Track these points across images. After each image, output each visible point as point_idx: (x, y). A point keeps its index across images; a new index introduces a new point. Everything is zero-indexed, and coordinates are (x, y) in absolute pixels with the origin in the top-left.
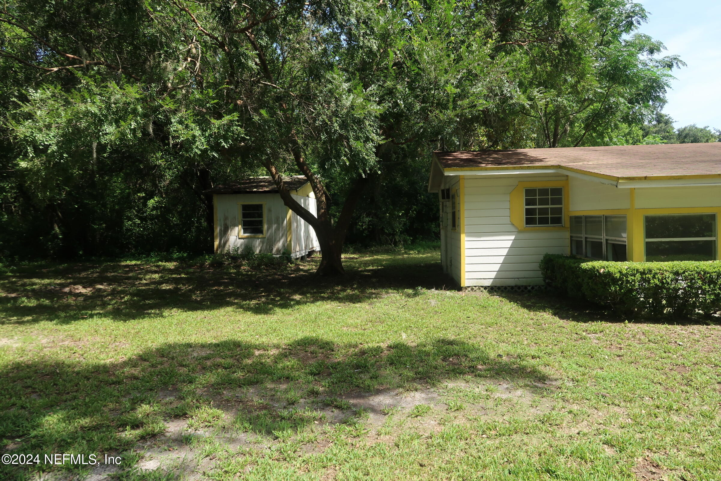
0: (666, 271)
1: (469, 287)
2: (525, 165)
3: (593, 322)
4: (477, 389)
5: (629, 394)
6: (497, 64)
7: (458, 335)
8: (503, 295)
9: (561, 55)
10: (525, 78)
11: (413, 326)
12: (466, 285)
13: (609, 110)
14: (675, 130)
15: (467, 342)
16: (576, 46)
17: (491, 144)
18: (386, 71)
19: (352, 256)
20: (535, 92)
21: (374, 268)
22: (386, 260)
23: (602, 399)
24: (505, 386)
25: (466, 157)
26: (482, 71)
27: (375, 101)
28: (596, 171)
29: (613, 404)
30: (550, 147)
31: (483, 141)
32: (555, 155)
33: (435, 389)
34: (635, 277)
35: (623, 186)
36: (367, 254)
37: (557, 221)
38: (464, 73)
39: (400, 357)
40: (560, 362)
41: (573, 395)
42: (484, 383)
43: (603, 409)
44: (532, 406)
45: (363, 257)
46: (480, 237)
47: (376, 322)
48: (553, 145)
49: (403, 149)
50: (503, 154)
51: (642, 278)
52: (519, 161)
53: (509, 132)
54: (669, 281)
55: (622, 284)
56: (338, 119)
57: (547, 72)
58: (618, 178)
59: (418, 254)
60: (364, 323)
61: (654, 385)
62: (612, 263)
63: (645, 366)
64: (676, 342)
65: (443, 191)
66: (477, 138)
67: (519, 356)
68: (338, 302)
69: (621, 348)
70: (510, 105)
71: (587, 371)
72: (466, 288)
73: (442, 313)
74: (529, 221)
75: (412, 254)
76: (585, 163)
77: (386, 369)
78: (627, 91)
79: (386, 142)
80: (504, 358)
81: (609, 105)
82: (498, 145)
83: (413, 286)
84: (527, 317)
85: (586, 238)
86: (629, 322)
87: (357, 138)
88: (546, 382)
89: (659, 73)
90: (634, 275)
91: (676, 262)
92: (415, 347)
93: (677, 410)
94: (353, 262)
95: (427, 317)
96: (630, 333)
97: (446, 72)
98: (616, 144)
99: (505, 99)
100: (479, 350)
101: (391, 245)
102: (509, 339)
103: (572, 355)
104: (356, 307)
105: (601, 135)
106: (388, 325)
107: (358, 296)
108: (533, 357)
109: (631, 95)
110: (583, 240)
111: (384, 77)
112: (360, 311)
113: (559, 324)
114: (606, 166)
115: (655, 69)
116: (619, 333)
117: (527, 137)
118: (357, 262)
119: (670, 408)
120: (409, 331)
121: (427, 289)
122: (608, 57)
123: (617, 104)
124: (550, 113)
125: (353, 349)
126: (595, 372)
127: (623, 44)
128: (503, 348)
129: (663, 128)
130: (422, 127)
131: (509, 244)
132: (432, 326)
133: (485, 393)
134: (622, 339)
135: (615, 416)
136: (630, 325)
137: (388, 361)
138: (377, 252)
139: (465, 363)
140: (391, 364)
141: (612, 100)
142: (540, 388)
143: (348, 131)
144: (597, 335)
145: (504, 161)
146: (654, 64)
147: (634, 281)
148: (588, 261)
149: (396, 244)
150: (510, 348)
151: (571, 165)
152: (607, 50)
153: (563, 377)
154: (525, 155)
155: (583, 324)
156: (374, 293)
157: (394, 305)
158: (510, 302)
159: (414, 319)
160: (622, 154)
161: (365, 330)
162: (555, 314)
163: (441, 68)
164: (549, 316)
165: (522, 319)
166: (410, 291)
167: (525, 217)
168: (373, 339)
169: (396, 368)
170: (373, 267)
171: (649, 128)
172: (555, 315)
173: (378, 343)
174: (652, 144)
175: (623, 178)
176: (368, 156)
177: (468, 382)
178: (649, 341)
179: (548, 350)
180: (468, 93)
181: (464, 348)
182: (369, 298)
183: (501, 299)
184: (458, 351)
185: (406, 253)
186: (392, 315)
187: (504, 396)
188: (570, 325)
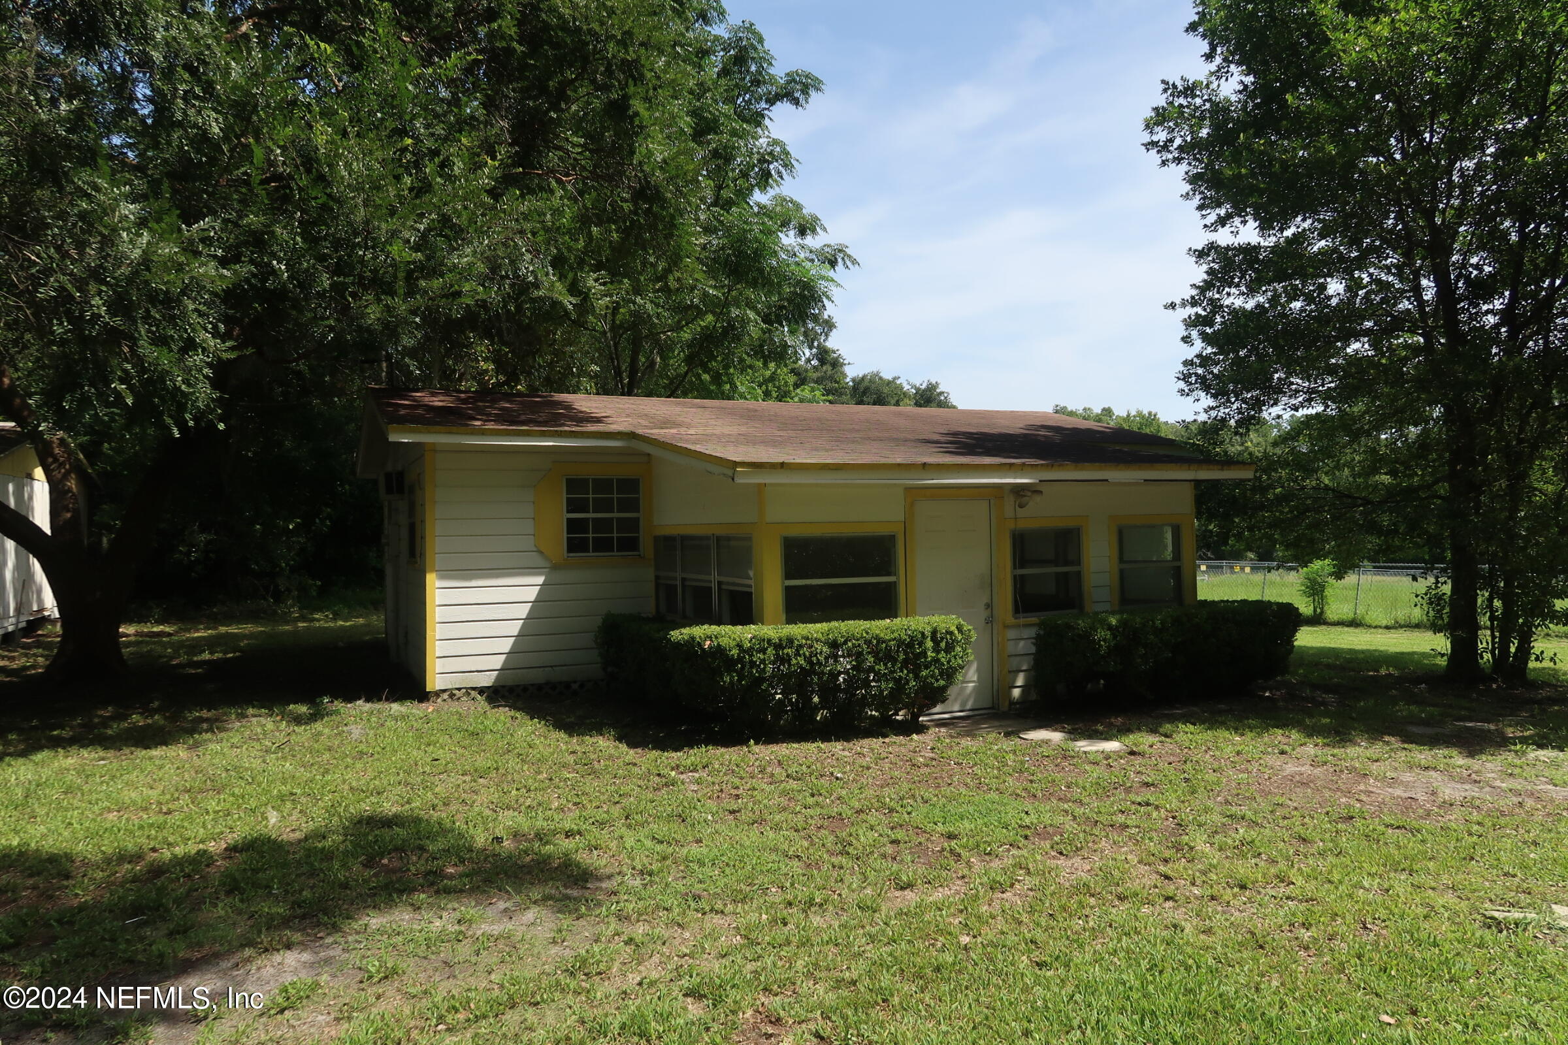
0: (817, 640)
1: (444, 691)
2: (566, 428)
3: (692, 748)
4: (438, 923)
5: (743, 887)
6: (504, 211)
7: (408, 802)
8: (519, 704)
9: (635, 213)
10: (569, 249)
11: (299, 791)
12: (438, 688)
13: (731, 332)
14: (848, 380)
15: (426, 817)
16: (665, 200)
17: (502, 378)
18: (244, 190)
19: (160, 628)
20: (591, 282)
21: (216, 656)
22: (251, 636)
23: (693, 904)
24: (502, 905)
25: (440, 404)
26: (472, 221)
27: (215, 257)
28: (698, 448)
29: (711, 911)
30: (623, 394)
31: (487, 371)
32: (628, 412)
33: (337, 937)
34: (764, 653)
35: (746, 479)
36: (202, 623)
37: (630, 545)
38: (433, 220)
39: (255, 871)
40: (622, 838)
41: (641, 904)
42: (456, 905)
43: (692, 924)
44: (554, 942)
45: (189, 630)
46: (470, 578)
47: (201, 791)
48: (629, 392)
49: (299, 374)
50: (521, 403)
51: (777, 654)
52: (555, 420)
53: (541, 356)
54: (821, 658)
55: (743, 668)
56: (104, 288)
57: (611, 242)
58: (736, 464)
59: (335, 619)
60: (168, 797)
61: (787, 860)
62: (726, 629)
63: (777, 828)
64: (832, 774)
65: (388, 476)
66: (473, 364)
67: (539, 836)
68: (99, 749)
69: (737, 797)
70: (533, 300)
71: (670, 850)
72: (438, 694)
73: (376, 756)
74: (574, 546)
75: (318, 620)
76: (683, 430)
77: (216, 906)
78: (762, 299)
79: (239, 357)
80: (505, 843)
81: (729, 323)
82: (518, 382)
83: (310, 697)
84: (564, 748)
85: (684, 580)
86: (756, 743)
87: (161, 341)
88: (589, 885)
89: (813, 272)
90: (764, 651)
91: (835, 624)
92: (300, 841)
93: (821, 905)
94: (161, 643)
95: (336, 766)
96: (757, 764)
97: (392, 212)
98: (746, 399)
99: (523, 288)
100: (453, 830)
101: (265, 599)
102: (521, 800)
103: (646, 821)
104: (151, 758)
105: (717, 378)
106: (233, 795)
107: (162, 728)
108: (569, 834)
109: (769, 307)
110: (679, 583)
111: (240, 201)
112: (161, 767)
113: (628, 759)
114: (719, 438)
115: (808, 264)
116: (737, 766)
117: (580, 369)
118: (171, 644)
119: (811, 903)
120: (289, 805)
121: (344, 701)
122: (728, 229)
123: (744, 322)
124: (621, 326)
125: (130, 867)
126: (685, 851)
127: (756, 209)
128: (508, 820)
129: (829, 373)
130: (332, 329)
131: (532, 594)
132: (347, 787)
133: (457, 927)
134: (742, 778)
135: (713, 936)
136: (756, 749)
137: (224, 884)
138: (229, 619)
139: (416, 865)
140: (229, 893)
141: (735, 312)
142: (575, 899)
143: (134, 322)
144: (696, 775)
145: (523, 418)
146: (808, 254)
147: (763, 661)
148: (684, 626)
149: (278, 597)
150: (521, 819)
151: (655, 433)
152: (726, 218)
153: (625, 869)
154: (568, 407)
155: (674, 755)
156: (207, 720)
157: (257, 746)
158: (532, 719)
159: (303, 774)
160: (750, 418)
161: (169, 812)
162: (620, 739)
163: (379, 202)
164: (608, 743)
165: (552, 754)
166: (303, 709)
167: (565, 535)
168: (189, 834)
169: (242, 901)
170: (211, 653)
171: (806, 371)
172: (620, 742)
173: (202, 842)
174: (810, 401)
175: (743, 464)
176: (189, 385)
177: (419, 908)
178: (788, 776)
179: (601, 815)
180: (442, 264)
181: (418, 832)
182: (191, 732)
183: (513, 713)
184: (403, 840)
185: (303, 618)
186: (247, 769)
187: (496, 929)
188: (648, 759)
